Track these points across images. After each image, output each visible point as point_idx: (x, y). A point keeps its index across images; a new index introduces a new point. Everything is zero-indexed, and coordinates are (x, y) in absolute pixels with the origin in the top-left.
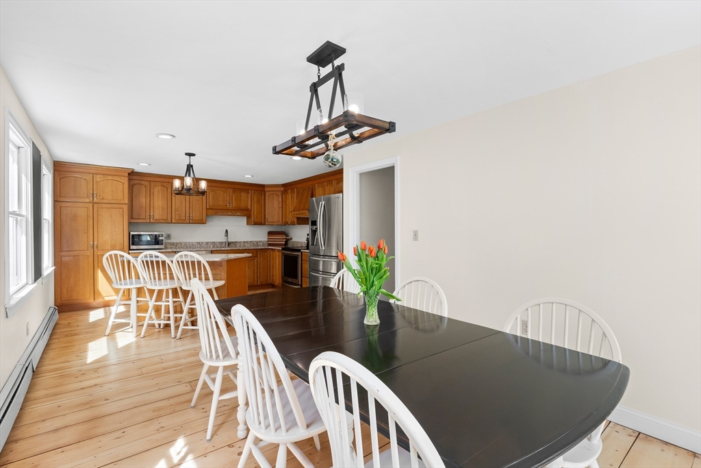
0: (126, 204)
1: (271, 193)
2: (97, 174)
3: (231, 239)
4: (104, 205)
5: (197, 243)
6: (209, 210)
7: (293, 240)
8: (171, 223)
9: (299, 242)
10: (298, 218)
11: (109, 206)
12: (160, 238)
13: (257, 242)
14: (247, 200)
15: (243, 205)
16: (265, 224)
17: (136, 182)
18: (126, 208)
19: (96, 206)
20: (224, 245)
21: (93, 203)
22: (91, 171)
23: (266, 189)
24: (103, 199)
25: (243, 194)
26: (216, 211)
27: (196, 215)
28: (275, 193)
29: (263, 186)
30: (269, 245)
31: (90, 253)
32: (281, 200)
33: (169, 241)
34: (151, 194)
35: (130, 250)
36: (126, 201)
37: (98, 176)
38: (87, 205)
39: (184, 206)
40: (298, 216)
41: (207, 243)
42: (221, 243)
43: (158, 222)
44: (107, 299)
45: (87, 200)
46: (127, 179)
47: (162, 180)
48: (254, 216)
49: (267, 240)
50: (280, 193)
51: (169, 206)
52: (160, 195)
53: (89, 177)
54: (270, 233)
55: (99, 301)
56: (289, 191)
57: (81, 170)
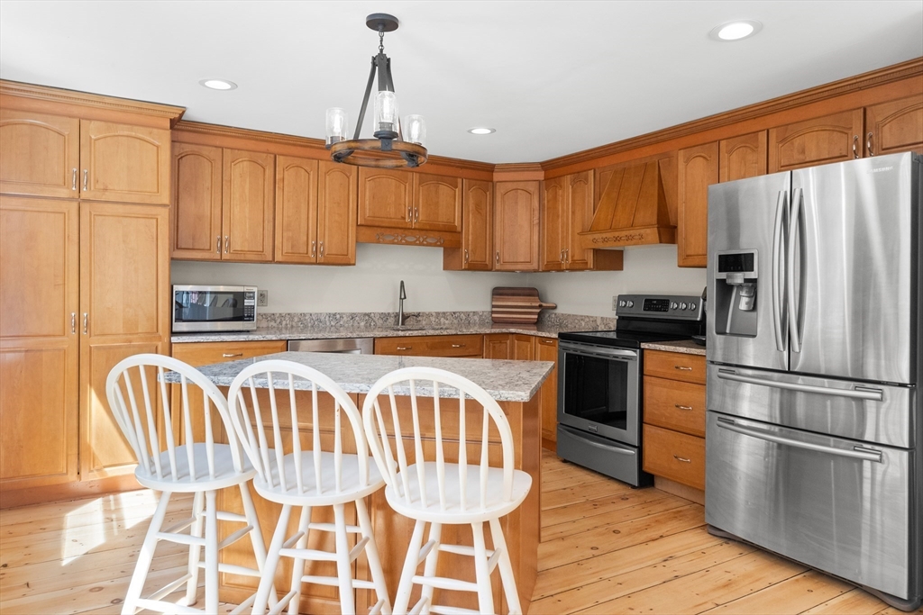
0: (164, 205)
1: (510, 186)
2: (90, 119)
3: (409, 308)
4: (108, 208)
5: (329, 315)
6: (363, 230)
7: (558, 311)
8: (273, 261)
9: (582, 318)
10: (596, 252)
11: (120, 209)
12: (247, 302)
13: (467, 314)
14: (450, 205)
15: (442, 218)
16: (491, 270)
17: (188, 148)
18: (164, 215)
19: (86, 208)
20: (391, 320)
21: (80, 202)
22: (75, 111)
23: (497, 176)
24: (105, 190)
25: (444, 190)
26: (379, 230)
27: (331, 244)
28: (521, 185)
29: (489, 168)
30: (496, 322)
31: (69, 342)
32: (536, 204)
33: (263, 310)
34: (223, 184)
35: (173, 333)
36: (165, 197)
37: (93, 125)
38: (64, 206)
39: (304, 216)
40: (596, 247)
41: (353, 316)
42: (385, 316)
43: (241, 260)
44: (111, 472)
45: (63, 193)
46: (167, 135)
47: (251, 144)
48: (467, 248)
49: (489, 308)
50: (533, 187)
51: (269, 215)
52: (247, 186)
53: (70, 128)
54: (498, 292)
55: (90, 478)
56: (567, 180)
57: (47, 106)
